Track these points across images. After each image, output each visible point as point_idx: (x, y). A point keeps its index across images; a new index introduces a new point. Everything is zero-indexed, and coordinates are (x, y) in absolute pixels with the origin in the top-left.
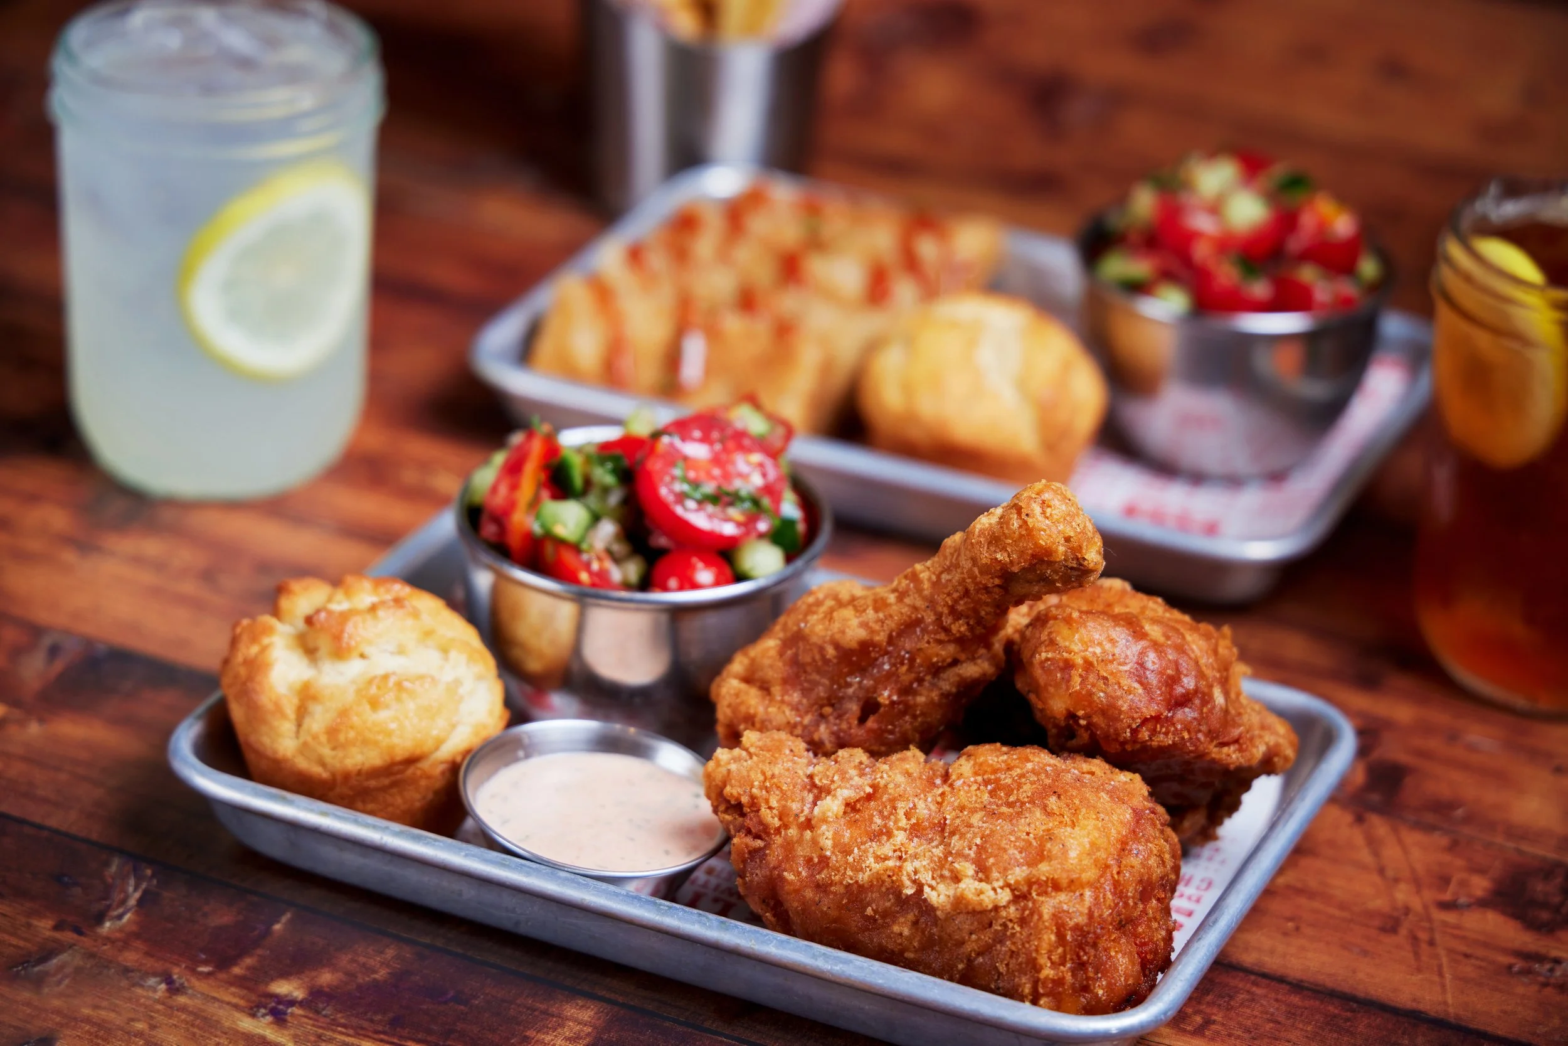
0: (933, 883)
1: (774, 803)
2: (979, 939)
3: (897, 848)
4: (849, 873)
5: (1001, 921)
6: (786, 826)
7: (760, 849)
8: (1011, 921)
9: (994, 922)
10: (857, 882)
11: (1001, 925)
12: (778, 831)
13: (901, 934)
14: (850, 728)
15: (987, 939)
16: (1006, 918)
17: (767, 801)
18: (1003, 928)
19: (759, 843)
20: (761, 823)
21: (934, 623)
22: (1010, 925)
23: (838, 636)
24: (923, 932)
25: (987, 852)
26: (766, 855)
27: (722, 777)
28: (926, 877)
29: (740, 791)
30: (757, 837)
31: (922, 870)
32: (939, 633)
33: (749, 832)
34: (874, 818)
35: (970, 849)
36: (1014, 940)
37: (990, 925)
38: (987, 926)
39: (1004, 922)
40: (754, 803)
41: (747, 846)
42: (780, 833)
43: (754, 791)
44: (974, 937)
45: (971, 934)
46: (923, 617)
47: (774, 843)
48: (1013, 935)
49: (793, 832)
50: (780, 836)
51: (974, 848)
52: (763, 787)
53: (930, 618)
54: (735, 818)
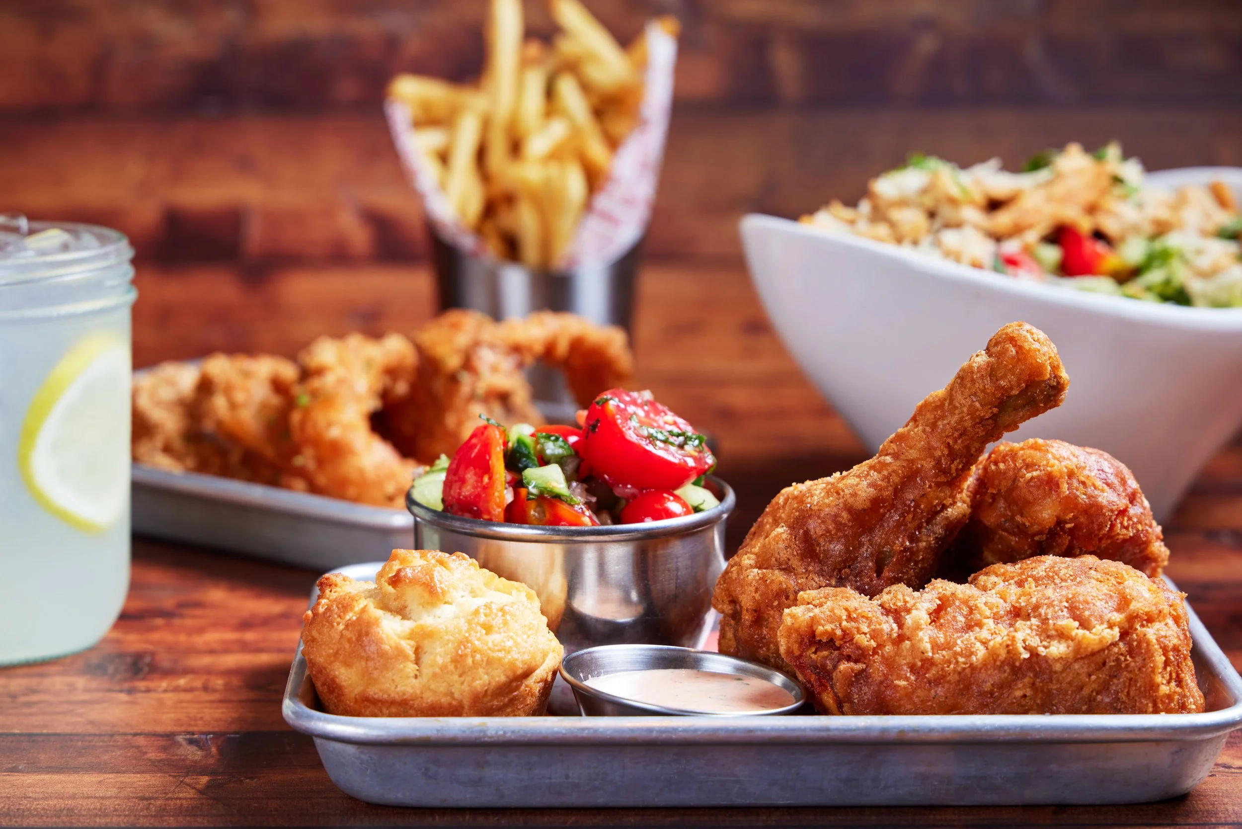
0: (1045, 643)
1: (865, 629)
2: (1098, 677)
3: (993, 631)
4: (961, 659)
5: (1113, 658)
6: (880, 646)
7: (863, 671)
8: (1122, 654)
9: (1107, 661)
10: (971, 664)
11: (1113, 661)
12: (875, 651)
13: (1025, 696)
14: (872, 580)
15: (1104, 676)
16: (1117, 653)
17: (858, 629)
18: (1116, 663)
19: (860, 666)
20: (859, 647)
21: (934, 467)
22: (1122, 658)
23: (851, 500)
24: (1042, 691)
25: (1079, 608)
26: (870, 674)
27: (807, 623)
28: (1034, 642)
29: (832, 626)
30: (856, 661)
31: (1028, 637)
32: (940, 476)
33: (849, 658)
34: (958, 618)
35: (1062, 611)
36: (1129, 669)
37: (1104, 664)
38: (1101, 665)
39: (1117, 657)
40: (847, 636)
41: (853, 670)
42: (877, 653)
43: (844, 623)
44: (1093, 677)
45: (1090, 676)
46: (922, 466)
47: (875, 662)
48: (1127, 666)
49: (888, 648)
50: (878, 655)
51: (1065, 610)
52: (850, 618)
53: (928, 464)
54: (831, 653)
